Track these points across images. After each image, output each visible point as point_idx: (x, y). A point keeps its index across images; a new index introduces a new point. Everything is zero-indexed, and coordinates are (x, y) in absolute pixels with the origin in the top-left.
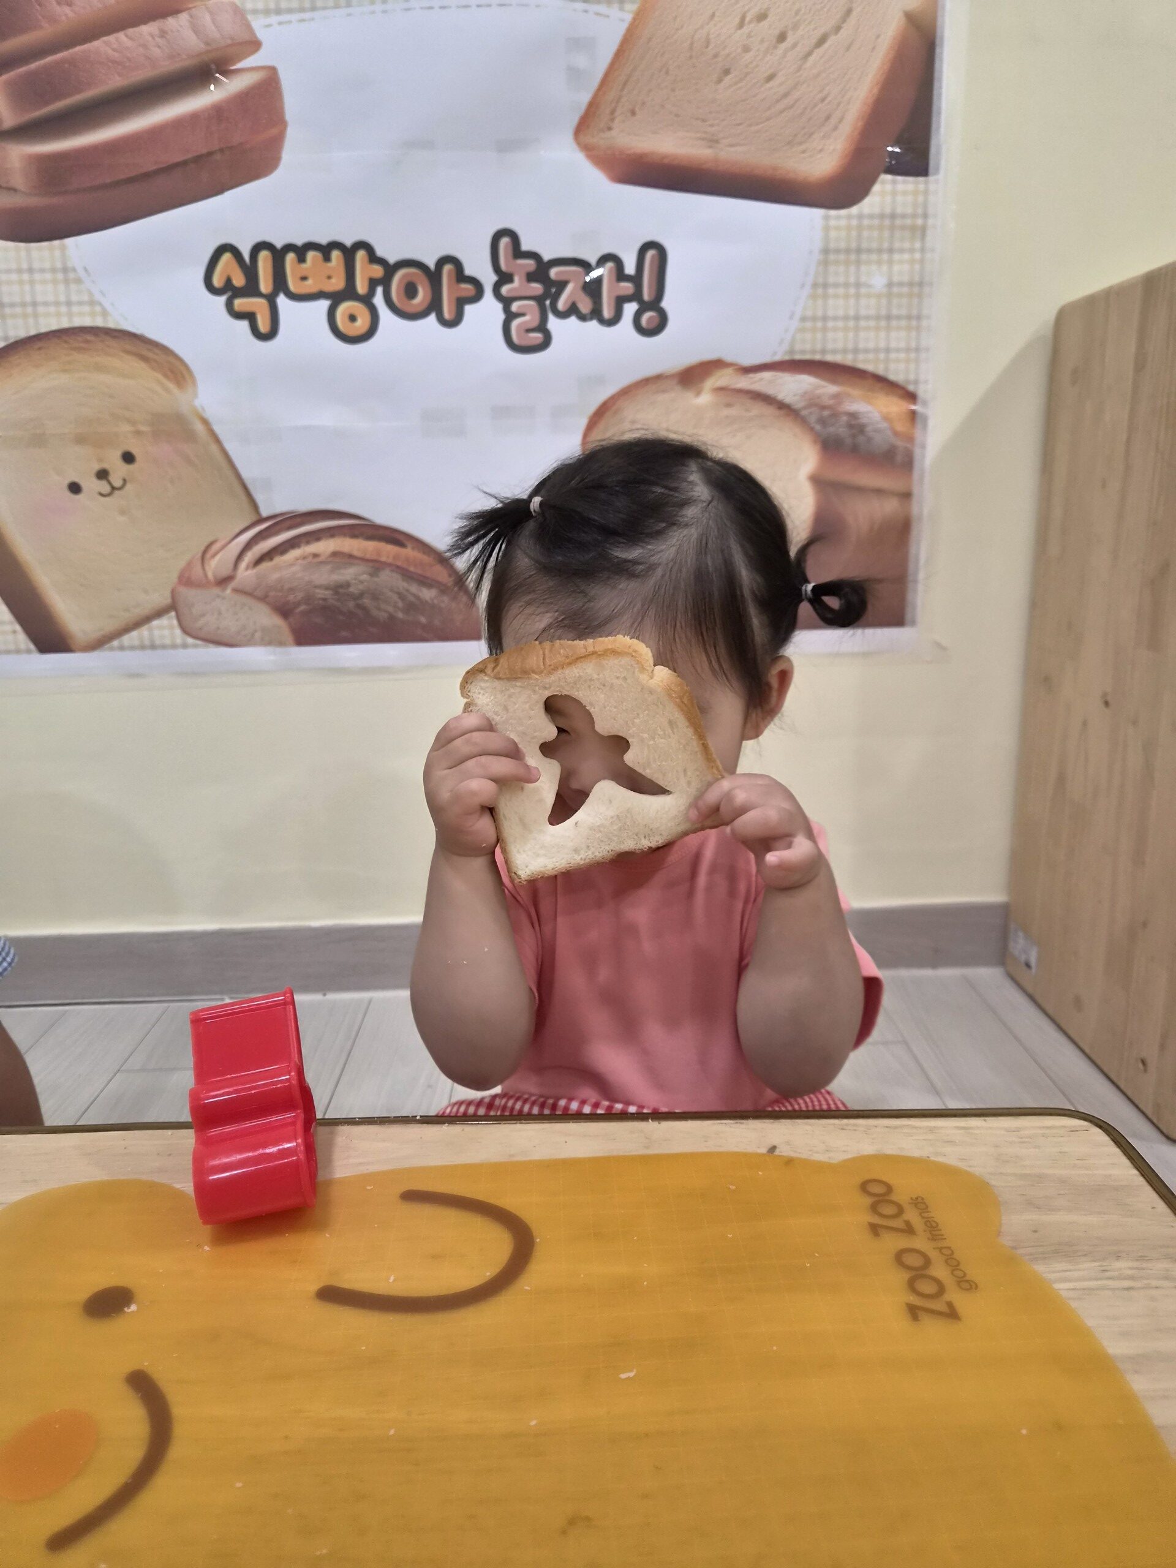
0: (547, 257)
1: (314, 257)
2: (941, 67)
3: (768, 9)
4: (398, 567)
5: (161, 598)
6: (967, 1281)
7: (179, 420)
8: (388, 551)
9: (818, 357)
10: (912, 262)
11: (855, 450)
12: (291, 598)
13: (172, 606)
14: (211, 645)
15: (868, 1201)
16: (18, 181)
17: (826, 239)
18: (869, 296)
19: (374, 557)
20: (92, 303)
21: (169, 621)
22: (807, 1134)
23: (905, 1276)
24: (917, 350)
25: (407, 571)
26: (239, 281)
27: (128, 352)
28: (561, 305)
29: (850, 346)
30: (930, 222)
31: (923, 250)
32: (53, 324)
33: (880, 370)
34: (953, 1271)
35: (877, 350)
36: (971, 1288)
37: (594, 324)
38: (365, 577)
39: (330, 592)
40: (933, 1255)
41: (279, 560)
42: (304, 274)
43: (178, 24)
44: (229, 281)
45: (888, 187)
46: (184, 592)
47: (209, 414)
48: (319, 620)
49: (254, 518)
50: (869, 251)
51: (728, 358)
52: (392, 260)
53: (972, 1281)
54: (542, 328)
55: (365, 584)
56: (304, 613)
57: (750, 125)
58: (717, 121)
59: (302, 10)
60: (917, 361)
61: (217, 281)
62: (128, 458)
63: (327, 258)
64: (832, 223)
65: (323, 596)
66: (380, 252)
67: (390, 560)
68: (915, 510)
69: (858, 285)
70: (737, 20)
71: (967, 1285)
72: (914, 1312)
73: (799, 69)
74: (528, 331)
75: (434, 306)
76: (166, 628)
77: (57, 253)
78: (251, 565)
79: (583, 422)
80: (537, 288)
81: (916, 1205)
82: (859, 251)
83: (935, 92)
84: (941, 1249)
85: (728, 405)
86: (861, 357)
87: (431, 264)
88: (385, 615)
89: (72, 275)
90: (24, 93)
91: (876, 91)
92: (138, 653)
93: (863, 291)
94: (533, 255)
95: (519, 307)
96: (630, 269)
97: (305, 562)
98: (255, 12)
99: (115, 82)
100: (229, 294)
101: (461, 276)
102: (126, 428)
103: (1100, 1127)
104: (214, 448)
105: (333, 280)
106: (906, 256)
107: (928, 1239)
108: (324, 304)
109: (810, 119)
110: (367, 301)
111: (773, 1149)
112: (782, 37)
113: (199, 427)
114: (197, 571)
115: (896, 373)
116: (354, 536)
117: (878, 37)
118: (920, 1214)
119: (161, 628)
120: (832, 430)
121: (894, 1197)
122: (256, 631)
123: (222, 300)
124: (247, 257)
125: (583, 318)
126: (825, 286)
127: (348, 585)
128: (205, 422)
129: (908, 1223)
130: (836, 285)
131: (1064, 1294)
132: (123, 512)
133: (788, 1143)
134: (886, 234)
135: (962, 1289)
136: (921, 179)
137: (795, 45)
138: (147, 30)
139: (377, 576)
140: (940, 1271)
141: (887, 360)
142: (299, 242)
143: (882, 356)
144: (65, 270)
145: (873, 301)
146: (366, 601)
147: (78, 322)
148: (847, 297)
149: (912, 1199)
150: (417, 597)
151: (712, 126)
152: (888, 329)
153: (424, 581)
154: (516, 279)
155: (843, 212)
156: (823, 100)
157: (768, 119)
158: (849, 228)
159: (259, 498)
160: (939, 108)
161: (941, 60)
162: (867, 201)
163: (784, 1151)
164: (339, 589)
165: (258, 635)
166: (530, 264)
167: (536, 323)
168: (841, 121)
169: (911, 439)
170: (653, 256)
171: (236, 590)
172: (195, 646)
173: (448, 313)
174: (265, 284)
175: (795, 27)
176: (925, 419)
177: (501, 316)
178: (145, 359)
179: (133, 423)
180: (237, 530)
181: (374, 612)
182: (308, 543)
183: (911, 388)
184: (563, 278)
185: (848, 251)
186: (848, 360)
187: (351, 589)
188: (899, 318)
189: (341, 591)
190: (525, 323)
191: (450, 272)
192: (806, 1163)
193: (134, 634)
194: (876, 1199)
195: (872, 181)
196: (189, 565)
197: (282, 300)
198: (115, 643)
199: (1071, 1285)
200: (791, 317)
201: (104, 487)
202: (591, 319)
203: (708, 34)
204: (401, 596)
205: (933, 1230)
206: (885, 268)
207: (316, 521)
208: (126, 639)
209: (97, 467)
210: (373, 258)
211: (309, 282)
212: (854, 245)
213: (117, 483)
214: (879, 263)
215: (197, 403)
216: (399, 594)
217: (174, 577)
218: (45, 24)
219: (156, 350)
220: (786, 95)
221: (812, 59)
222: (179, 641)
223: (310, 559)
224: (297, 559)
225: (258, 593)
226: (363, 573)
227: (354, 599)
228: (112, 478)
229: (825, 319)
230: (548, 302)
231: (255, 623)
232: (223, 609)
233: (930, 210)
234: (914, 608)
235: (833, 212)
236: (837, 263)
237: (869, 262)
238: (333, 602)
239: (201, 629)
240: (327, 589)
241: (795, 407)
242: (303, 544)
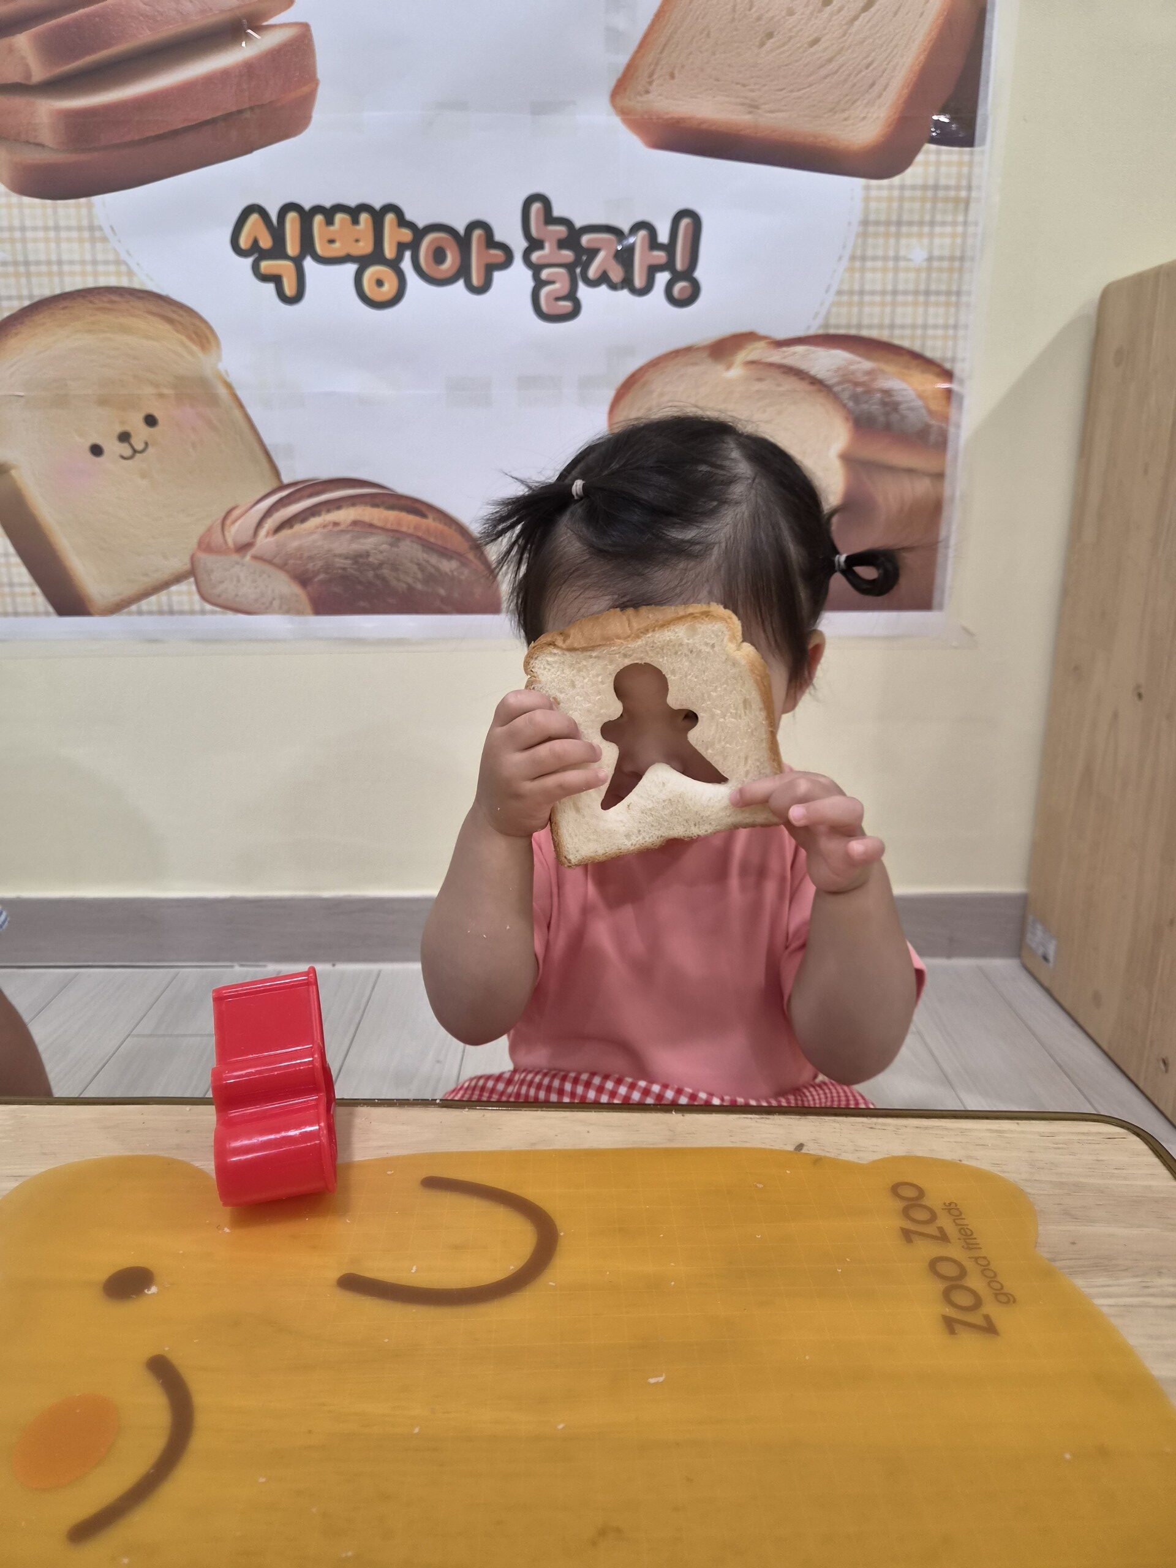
0: (579, 223)
1: (342, 221)
2: (991, 34)
4: (419, 538)
5: (180, 563)
6: (1005, 1294)
7: (203, 383)
8: (409, 520)
9: (853, 332)
10: (954, 235)
11: (888, 427)
12: (310, 566)
13: (191, 572)
14: (231, 613)
15: (900, 1205)
16: (46, 136)
17: (866, 210)
18: (907, 270)
19: (395, 527)
20: (118, 262)
21: (188, 588)
22: (835, 1132)
23: (941, 1286)
24: (956, 327)
25: (428, 541)
26: (266, 242)
27: (153, 314)
28: (592, 273)
29: (887, 321)
30: (974, 194)
31: (965, 223)
32: (79, 283)
33: (917, 347)
34: (989, 1284)
35: (914, 327)
36: (1008, 1302)
37: (625, 293)
38: (384, 547)
39: (349, 562)
40: (969, 1265)
41: (299, 528)
42: (331, 237)
44: (256, 242)
45: (932, 158)
46: (206, 559)
47: (231, 379)
48: (337, 589)
49: (275, 485)
50: (910, 223)
51: (762, 331)
52: (421, 224)
53: (1008, 1294)
54: (572, 296)
55: (385, 554)
56: (322, 582)
57: (792, 91)
58: (757, 87)
60: (955, 338)
61: (244, 242)
62: (151, 421)
63: (355, 221)
64: (874, 193)
65: (342, 566)
66: (409, 216)
67: (411, 531)
68: (947, 492)
69: (897, 259)
71: (1005, 1298)
72: (950, 1325)
74: (558, 299)
75: (463, 272)
76: (184, 594)
77: (84, 211)
78: (271, 532)
79: (610, 394)
80: (568, 255)
81: (949, 1210)
82: (899, 223)
83: (984, 60)
84: (976, 1259)
85: (760, 380)
86: (897, 332)
87: (461, 229)
88: (405, 586)
89: (98, 234)
90: (51, 47)
91: (922, 57)
92: (156, 619)
93: (902, 264)
94: (566, 222)
95: (549, 275)
96: (663, 237)
97: (326, 530)
99: (146, 36)
100: (256, 255)
101: (490, 242)
102: (149, 390)
103: (1138, 1135)
104: (237, 413)
105: (361, 244)
106: (948, 229)
107: (963, 1247)
108: (351, 268)
109: (854, 85)
110: (394, 265)
111: (800, 1147)
113: (222, 391)
114: (217, 538)
115: (934, 350)
116: (375, 505)
118: (954, 1220)
119: (180, 593)
120: (865, 407)
121: (926, 1202)
122: (274, 599)
123: (250, 261)
124: (274, 217)
125: (613, 287)
126: (864, 258)
127: (367, 554)
128: (229, 386)
129: (941, 1229)
130: (874, 258)
131: (1105, 1310)
132: (143, 476)
133: (815, 1141)
134: (928, 206)
135: (1001, 1302)
136: (967, 149)
137: (840, 10)
139: (398, 547)
140: (975, 1282)
141: (924, 337)
142: (328, 204)
143: (919, 332)
144: (92, 228)
145: (912, 276)
146: (386, 572)
147: (102, 282)
148: (885, 270)
149: (945, 1204)
150: (437, 569)
151: (752, 91)
152: (926, 304)
153: (445, 553)
154: (547, 245)
155: (885, 182)
156: (867, 67)
157: (810, 85)
158: (890, 199)
159: (282, 465)
160: (988, 77)
161: (992, 27)
162: (909, 171)
163: (811, 1149)
164: (358, 558)
165: (276, 604)
166: (561, 230)
167: (566, 291)
168: (885, 88)
169: (946, 418)
170: (687, 225)
171: (255, 558)
172: (213, 613)
173: (475, 281)
174: (292, 247)
176: (961, 398)
177: (531, 284)
178: (170, 321)
179: (156, 385)
180: (258, 497)
181: (394, 583)
182: (329, 511)
183: (948, 366)
184: (595, 245)
185: (888, 223)
186: (884, 335)
187: (371, 559)
188: (938, 293)
189: (361, 560)
190: (554, 291)
191: (480, 237)
192: (836, 1164)
193: (154, 599)
194: (910, 1203)
195: (916, 150)
196: (209, 530)
197: (309, 263)
198: (134, 608)
199: (1111, 1301)
200: (827, 291)
201: (126, 450)
202: (622, 288)
204: (422, 568)
205: (968, 1239)
206: (926, 241)
207: (338, 488)
208: (144, 604)
209: (119, 429)
210: (402, 221)
211: (337, 245)
212: (894, 217)
213: (139, 446)
214: (920, 235)
215: (221, 366)
216: (418, 564)
217: (193, 542)
219: (181, 312)
220: (830, 60)
221: (857, 23)
222: (197, 607)
223: (330, 528)
224: (317, 527)
225: (277, 560)
226: (383, 544)
227: (374, 569)
228: (133, 441)
229: (862, 293)
230: (578, 270)
231: (273, 591)
232: (242, 576)
233: (975, 183)
234: (943, 592)
235: (874, 182)
236: (876, 235)
237: (909, 235)
238: (353, 571)
239: (219, 596)
240: (346, 558)
241: (830, 382)
242: (323, 513)
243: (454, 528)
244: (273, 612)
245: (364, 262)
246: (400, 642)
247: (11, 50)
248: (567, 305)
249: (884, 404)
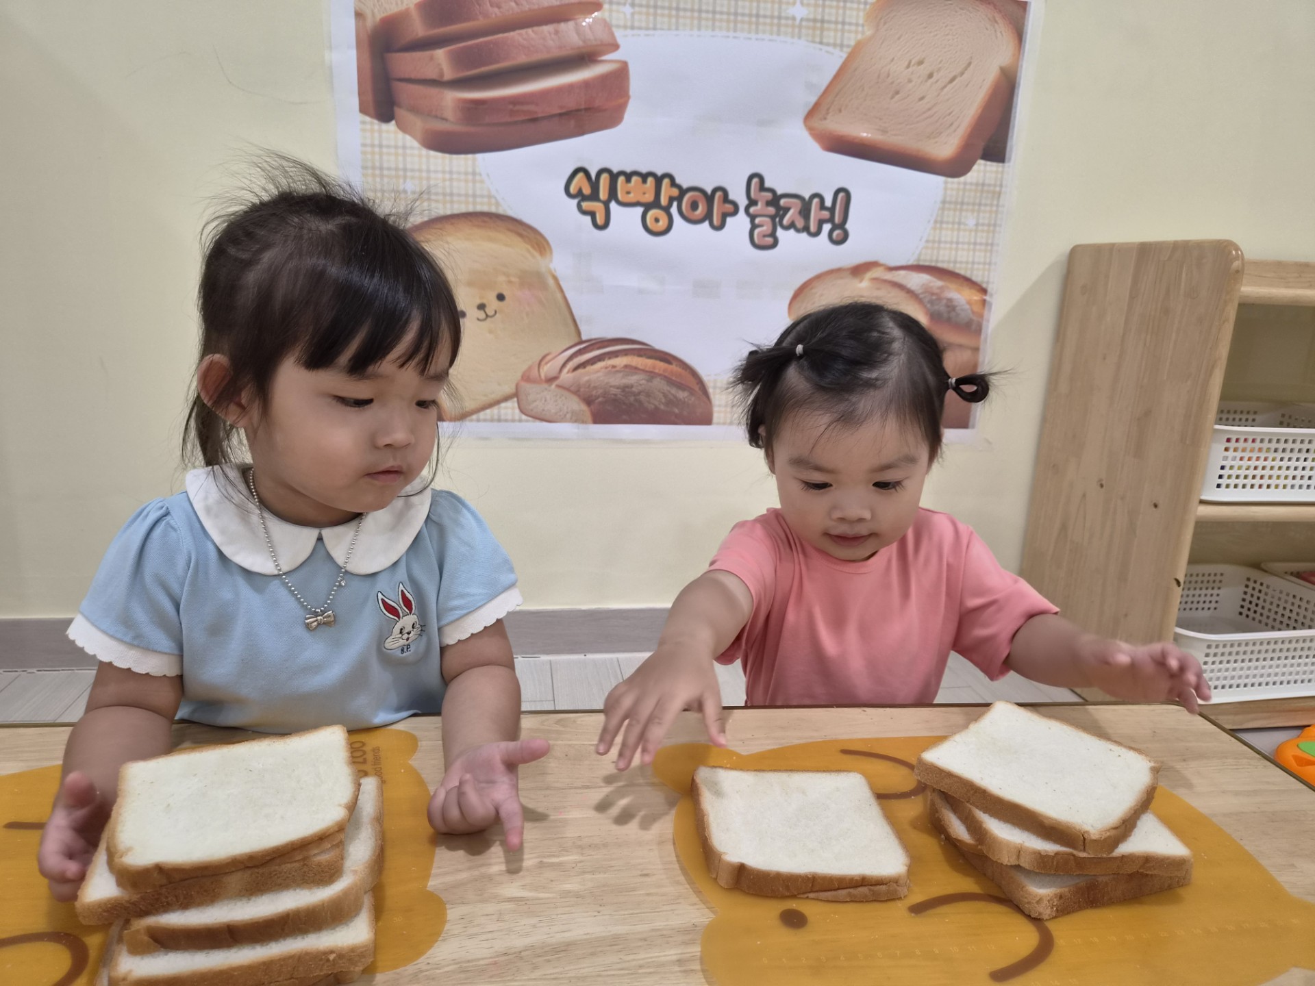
0: (779, 192)
1: (636, 181)
2: (1017, 100)
3: (924, 58)
4: (665, 377)
5: (509, 389)
7: (539, 275)
8: (660, 366)
9: (933, 264)
10: (990, 210)
11: (949, 320)
12: (594, 393)
13: (516, 395)
14: (537, 421)
16: (449, 113)
17: (945, 195)
18: (965, 230)
19: (651, 370)
20: (490, 197)
21: (512, 405)
24: (990, 264)
25: (671, 379)
26: (587, 190)
27: (509, 230)
28: (786, 221)
29: (953, 259)
30: (1003, 189)
31: (998, 206)
32: (463, 209)
33: (968, 274)
35: (967, 263)
37: (804, 235)
38: (643, 382)
39: (620, 390)
41: (590, 368)
42: (628, 190)
43: (567, 28)
44: (580, 190)
45: (982, 168)
46: (526, 386)
47: (559, 274)
48: (610, 408)
49: (576, 340)
50: (968, 204)
51: (882, 261)
52: (685, 186)
54: (773, 234)
55: (643, 386)
56: (601, 403)
59: (647, 29)
60: (989, 270)
61: (573, 190)
62: (501, 297)
63: (644, 182)
64: (949, 186)
65: (614, 393)
66: (678, 181)
67: (661, 372)
68: (981, 359)
69: (959, 223)
70: (906, 63)
73: (938, 95)
74: (765, 236)
75: (708, 216)
76: (510, 409)
77: (470, 163)
78: (571, 370)
79: (790, 294)
80: (771, 210)
82: (962, 203)
83: (1013, 115)
85: (878, 289)
86: (958, 265)
87: (709, 191)
88: (653, 407)
89: (478, 178)
90: (460, 59)
91: (979, 111)
92: (488, 424)
93: (962, 227)
94: (772, 191)
95: (760, 221)
96: (828, 203)
97: (607, 370)
98: (618, 26)
99: (522, 59)
100: (579, 198)
101: (725, 198)
102: (502, 279)
104: (559, 295)
105: (647, 195)
106: (988, 208)
108: (640, 210)
110: (667, 210)
112: (930, 76)
113: (551, 282)
114: (534, 373)
115: (977, 277)
116: (640, 356)
117: (984, 80)
119: (506, 408)
120: (936, 307)
122: (567, 413)
123: (575, 202)
124: (593, 176)
125: (798, 230)
126: (941, 223)
127: (632, 386)
128: (556, 279)
130: (947, 223)
132: (491, 332)
134: (978, 194)
136: (1001, 164)
137: (937, 81)
138: (547, 29)
139: (651, 382)
141: (972, 269)
142: (628, 170)
143: (969, 266)
144: (474, 174)
145: (967, 234)
146: (642, 397)
147: (479, 208)
148: (952, 230)
150: (675, 397)
152: (974, 250)
153: (681, 387)
154: (760, 204)
155: (956, 180)
156: (950, 114)
158: (958, 189)
159: (583, 328)
161: (1018, 96)
162: (969, 174)
164: (625, 389)
166: (769, 195)
167: (769, 231)
169: (981, 316)
170: (842, 197)
171: (559, 386)
172: (527, 421)
173: (716, 221)
174: (603, 194)
175: (939, 70)
176: (990, 305)
177: (748, 226)
178: (521, 235)
179: (508, 276)
180: (565, 347)
181: (646, 404)
182: (610, 358)
183: (984, 286)
184: (788, 205)
185: (956, 203)
186: (950, 267)
187: (634, 389)
188: (981, 244)
189: (627, 390)
190: (762, 231)
191: (720, 197)
193: (488, 411)
195: (973, 164)
196: (530, 368)
197: (613, 205)
198: (474, 417)
201: (481, 315)
202: (803, 232)
203: (889, 70)
204: (665, 396)
206: (975, 214)
207: (617, 345)
208: (482, 415)
209: (478, 302)
210: (673, 183)
211: (632, 195)
212: (960, 200)
213: (490, 312)
214: (973, 211)
215: (552, 266)
216: (663, 393)
217: (519, 375)
218: (481, 18)
219: (529, 230)
220: (929, 109)
221: (946, 90)
222: (517, 417)
223: (610, 369)
224: (601, 368)
225: (572, 389)
226: (642, 380)
227: (634, 396)
228: (487, 310)
229: (940, 242)
230: (777, 220)
231: (567, 408)
232: (548, 397)
233: (1004, 183)
234: (975, 418)
235: (950, 180)
236: (949, 209)
237: (967, 210)
238: (621, 397)
239: (532, 410)
240: (618, 388)
241: (917, 292)
242: (606, 359)
243: (688, 371)
244: (566, 421)
245: (648, 207)
246: (646, 442)
247: (432, 58)
248: (770, 240)
249: (948, 306)
